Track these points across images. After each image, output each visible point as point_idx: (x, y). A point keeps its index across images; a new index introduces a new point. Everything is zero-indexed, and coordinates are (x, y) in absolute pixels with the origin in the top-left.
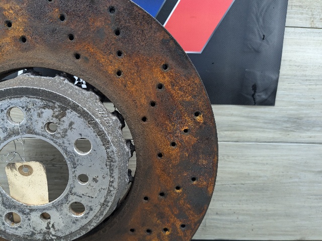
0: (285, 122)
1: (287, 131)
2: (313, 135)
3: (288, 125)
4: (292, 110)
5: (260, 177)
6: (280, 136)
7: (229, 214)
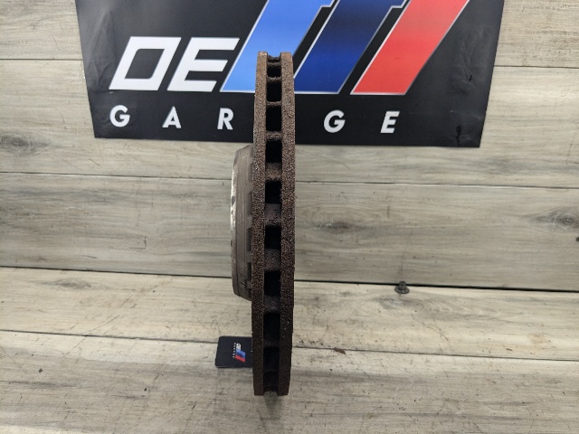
0: (490, 164)
1: (491, 173)
2: (520, 177)
3: (494, 168)
4: (498, 152)
5: (461, 220)
6: (484, 178)
7: (427, 258)
